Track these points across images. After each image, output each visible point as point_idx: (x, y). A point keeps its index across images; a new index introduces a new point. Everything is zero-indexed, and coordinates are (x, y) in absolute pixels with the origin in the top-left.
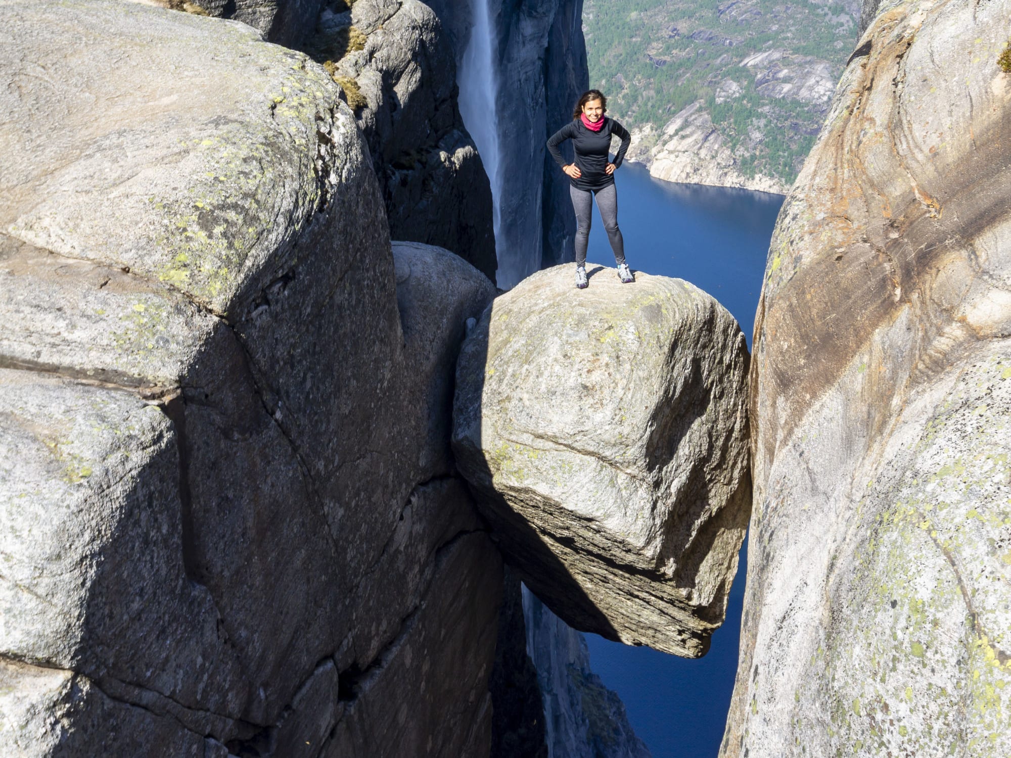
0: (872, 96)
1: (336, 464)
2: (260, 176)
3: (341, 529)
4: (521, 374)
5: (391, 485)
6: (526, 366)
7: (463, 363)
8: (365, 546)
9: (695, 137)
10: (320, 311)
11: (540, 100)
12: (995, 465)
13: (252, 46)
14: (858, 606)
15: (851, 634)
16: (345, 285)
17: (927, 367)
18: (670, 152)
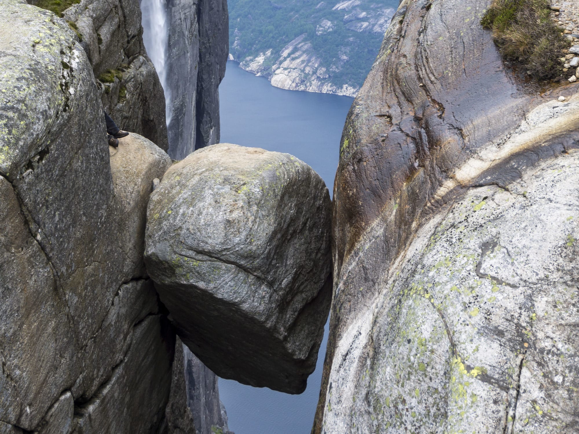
0: (405, 41)
1: (73, 269)
2: (27, 89)
3: (76, 309)
4: (188, 213)
5: (106, 284)
6: (191, 209)
7: (151, 207)
8: (90, 321)
9: (302, 59)
10: (64, 172)
11: (195, 33)
12: (468, 260)
13: (19, 6)
14: (389, 344)
15: (385, 360)
16: (79, 157)
17: (432, 205)
18: (285, 69)
